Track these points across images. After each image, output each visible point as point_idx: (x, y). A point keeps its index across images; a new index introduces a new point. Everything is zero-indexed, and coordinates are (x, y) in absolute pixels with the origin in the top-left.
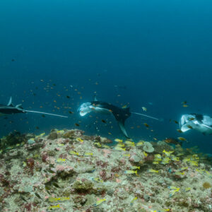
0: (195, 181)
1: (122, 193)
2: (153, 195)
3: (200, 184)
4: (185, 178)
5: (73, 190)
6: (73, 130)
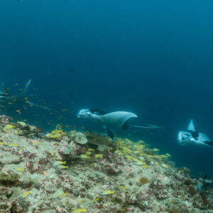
0: (132, 176)
1: (50, 186)
2: (83, 190)
3: (137, 179)
4: (120, 172)
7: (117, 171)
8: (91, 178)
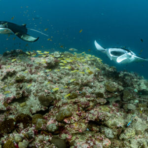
1: (41, 80)
2: (59, 80)
5: (15, 81)
8: (62, 74)
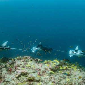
0: (76, 76)
2: (59, 82)
5: (27, 80)
6: (27, 56)
7: (70, 74)
8: (62, 77)
